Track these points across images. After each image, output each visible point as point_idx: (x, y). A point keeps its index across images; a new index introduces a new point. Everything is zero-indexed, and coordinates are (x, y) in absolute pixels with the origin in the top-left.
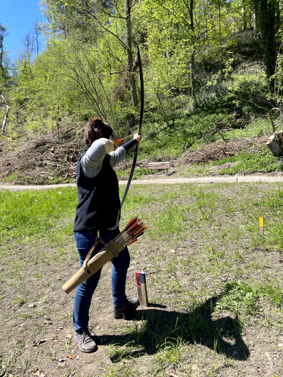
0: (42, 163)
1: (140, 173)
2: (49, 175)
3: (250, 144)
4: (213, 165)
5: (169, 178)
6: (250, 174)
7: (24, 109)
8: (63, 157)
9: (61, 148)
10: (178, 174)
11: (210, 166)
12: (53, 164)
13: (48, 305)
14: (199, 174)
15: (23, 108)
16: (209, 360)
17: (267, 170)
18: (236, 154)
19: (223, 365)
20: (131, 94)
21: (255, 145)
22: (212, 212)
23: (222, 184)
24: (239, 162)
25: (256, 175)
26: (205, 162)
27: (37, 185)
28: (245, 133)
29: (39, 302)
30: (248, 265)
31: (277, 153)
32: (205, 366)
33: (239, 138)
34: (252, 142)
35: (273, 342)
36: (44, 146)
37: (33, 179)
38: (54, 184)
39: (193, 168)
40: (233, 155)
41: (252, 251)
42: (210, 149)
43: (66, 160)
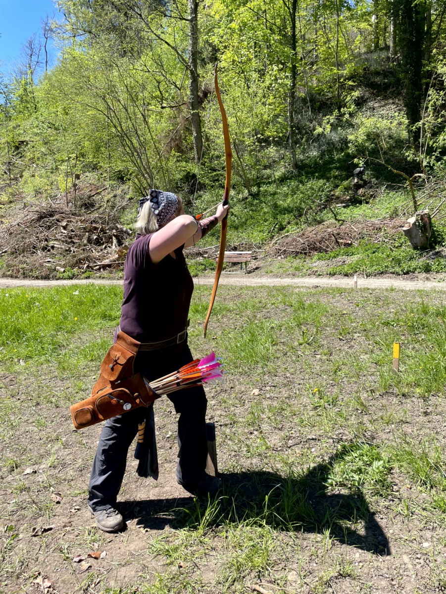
0: (47, 245)
1: (203, 267)
2: (57, 265)
3: (377, 229)
4: (319, 259)
5: (249, 277)
6: (375, 275)
7: (21, 157)
8: (80, 237)
9: (79, 222)
10: (263, 271)
11: (313, 261)
12: (64, 246)
13: (57, 471)
14: (297, 272)
15: (20, 155)
16: (315, 565)
17: (402, 271)
18: (356, 244)
19: (336, 574)
20: (194, 141)
21: (385, 230)
22: (317, 332)
23: (333, 289)
24: (359, 256)
25: (386, 278)
26: (305, 254)
27: (39, 279)
28: (369, 211)
29: (42, 466)
30: (375, 418)
31: (419, 244)
32: (309, 575)
33: (360, 218)
34: (381, 226)
35: (415, 540)
36: (51, 218)
37: (32, 270)
38: (65, 279)
39: (289, 263)
40: (350, 245)
41: (380, 395)
42: (315, 234)
43: (85, 242)
